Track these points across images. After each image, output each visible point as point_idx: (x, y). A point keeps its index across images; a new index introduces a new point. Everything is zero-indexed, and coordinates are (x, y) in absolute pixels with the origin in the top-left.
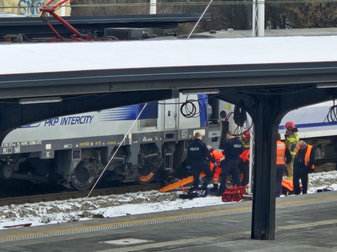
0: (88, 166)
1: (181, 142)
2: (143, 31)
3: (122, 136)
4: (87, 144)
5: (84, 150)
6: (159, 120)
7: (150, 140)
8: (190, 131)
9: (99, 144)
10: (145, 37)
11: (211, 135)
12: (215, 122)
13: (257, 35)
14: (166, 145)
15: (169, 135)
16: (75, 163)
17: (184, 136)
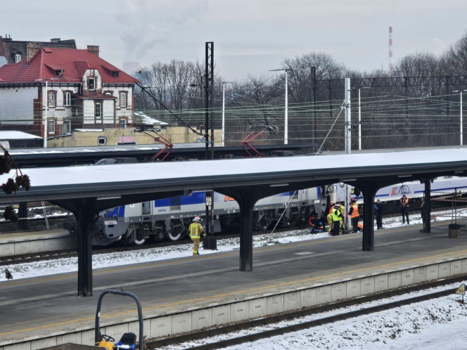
0: (266, 219)
1: (309, 206)
2: (290, 152)
3: (282, 204)
4: (266, 208)
5: (265, 211)
6: (299, 196)
7: (295, 205)
8: (313, 201)
9: (271, 208)
10: (291, 155)
11: (322, 203)
12: (324, 196)
13: (347, 153)
14: (302, 208)
15: (304, 203)
16: (260, 217)
17: (310, 204)
